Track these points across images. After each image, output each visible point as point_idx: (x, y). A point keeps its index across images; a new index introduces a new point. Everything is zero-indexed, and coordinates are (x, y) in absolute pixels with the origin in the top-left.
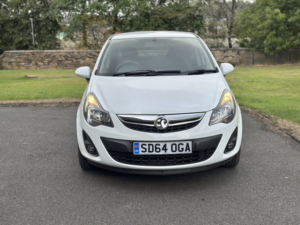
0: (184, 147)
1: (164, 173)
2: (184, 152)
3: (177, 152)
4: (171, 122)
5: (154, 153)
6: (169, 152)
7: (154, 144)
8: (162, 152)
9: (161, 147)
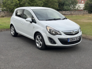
3: (77, 40)
4: (75, 32)
5: (72, 41)
7: (72, 38)
9: (74, 39)
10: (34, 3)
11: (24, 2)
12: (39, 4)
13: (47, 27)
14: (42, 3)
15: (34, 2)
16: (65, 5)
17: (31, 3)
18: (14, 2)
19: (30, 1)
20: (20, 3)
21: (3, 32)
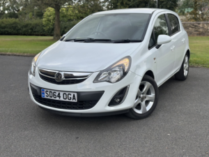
0: (72, 96)
2: (71, 100)
3: (67, 100)
5: (53, 98)
6: (62, 99)
7: (53, 92)
8: (57, 99)
9: (57, 94)
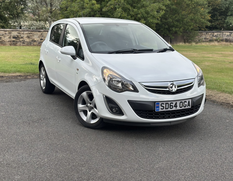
0: (187, 103)
1: (172, 124)
2: (187, 107)
3: (183, 108)
4: (178, 87)
5: (169, 109)
6: (178, 108)
7: (169, 103)
8: (174, 109)
9: (173, 105)
10: (139, 8)
11: (112, 6)
12: (152, 10)
13: (105, 71)
14: (160, 9)
15: (139, 5)
16: (229, 14)
17: (130, 8)
18: (88, 6)
19: (128, 3)
20: (101, 9)
21: (28, 81)
